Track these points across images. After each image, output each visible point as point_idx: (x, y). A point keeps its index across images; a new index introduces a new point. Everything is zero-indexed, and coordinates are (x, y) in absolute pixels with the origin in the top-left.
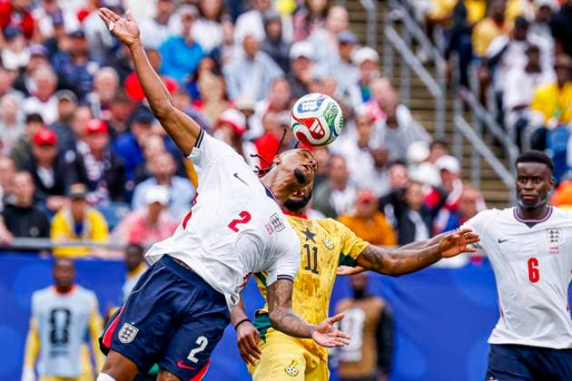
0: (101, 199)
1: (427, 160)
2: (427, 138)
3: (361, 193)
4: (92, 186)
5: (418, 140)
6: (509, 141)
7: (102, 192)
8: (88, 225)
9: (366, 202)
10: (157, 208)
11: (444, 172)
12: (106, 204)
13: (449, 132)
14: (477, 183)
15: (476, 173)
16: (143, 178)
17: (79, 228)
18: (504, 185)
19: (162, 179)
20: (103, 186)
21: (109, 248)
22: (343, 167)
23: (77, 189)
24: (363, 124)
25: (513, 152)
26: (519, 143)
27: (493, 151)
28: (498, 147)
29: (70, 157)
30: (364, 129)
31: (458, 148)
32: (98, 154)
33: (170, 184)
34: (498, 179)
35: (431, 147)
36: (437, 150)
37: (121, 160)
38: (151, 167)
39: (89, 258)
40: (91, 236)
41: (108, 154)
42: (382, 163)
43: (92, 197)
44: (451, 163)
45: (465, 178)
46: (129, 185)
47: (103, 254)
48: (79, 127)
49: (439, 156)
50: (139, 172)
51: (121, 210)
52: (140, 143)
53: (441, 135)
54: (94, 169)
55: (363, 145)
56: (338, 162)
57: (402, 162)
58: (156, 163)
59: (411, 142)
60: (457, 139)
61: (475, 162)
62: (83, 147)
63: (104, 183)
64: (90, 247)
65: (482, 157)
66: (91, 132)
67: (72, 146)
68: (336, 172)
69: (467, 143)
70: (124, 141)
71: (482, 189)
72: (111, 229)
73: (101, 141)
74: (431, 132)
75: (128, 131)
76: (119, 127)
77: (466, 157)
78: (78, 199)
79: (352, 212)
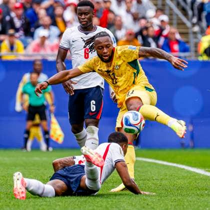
0: (21, 36)
1: (154, 17)
2: (155, 8)
3: (128, 31)
4: (17, 30)
5: (150, 8)
6: (188, 8)
7: (21, 33)
8: (15, 47)
9: (130, 34)
10: (44, 39)
11: (162, 21)
12: (23, 37)
13: (163, 5)
14: (175, 26)
15: (175, 22)
16: (38, 26)
17: (12, 48)
18: (186, 26)
19: (46, 27)
20: (21, 30)
21: (25, 55)
22: (120, 21)
23: (11, 31)
24: (128, 3)
25: (190, 13)
26: (192, 9)
27: (182, 13)
28: (184, 11)
29: (8, 18)
30: (128, 5)
31: (167, 12)
32: (19, 17)
33: (49, 29)
34: (184, 24)
35: (156, 11)
36: (159, 13)
37: (28, 19)
38: (41, 22)
39: (16, 60)
40: (17, 51)
41: (24, 17)
42: (136, 18)
43: (17, 35)
44: (165, 18)
45: (171, 24)
46: (32, 29)
47: (22, 58)
48: (11, 6)
49: (159, 15)
50: (36, 24)
51: (29, 40)
52: (36, 12)
53: (160, 6)
54: (18, 23)
55: (128, 11)
56: (118, 18)
57: (144, 18)
58: (43, 20)
59: (148, 10)
60: (167, 8)
61: (175, 17)
62: (13, 14)
63: (22, 29)
64: (17, 55)
65: (177, 15)
66: (17, 8)
67: (9, 14)
68: (117, 23)
69: (171, 9)
70: (29, 11)
71: (178, 28)
72: (25, 48)
73: (21, 12)
74: (156, 5)
75: (31, 7)
76: (28, 6)
77: (171, 15)
78: (12, 36)
79: (124, 39)
